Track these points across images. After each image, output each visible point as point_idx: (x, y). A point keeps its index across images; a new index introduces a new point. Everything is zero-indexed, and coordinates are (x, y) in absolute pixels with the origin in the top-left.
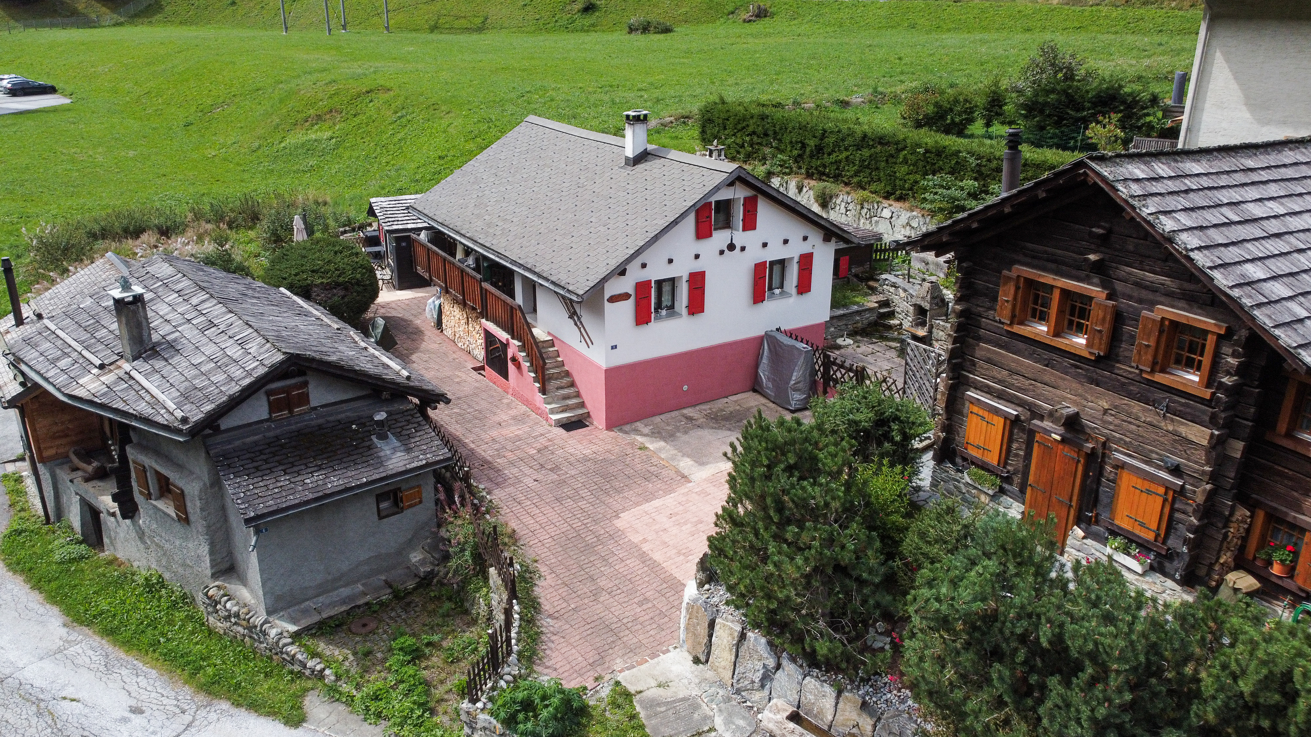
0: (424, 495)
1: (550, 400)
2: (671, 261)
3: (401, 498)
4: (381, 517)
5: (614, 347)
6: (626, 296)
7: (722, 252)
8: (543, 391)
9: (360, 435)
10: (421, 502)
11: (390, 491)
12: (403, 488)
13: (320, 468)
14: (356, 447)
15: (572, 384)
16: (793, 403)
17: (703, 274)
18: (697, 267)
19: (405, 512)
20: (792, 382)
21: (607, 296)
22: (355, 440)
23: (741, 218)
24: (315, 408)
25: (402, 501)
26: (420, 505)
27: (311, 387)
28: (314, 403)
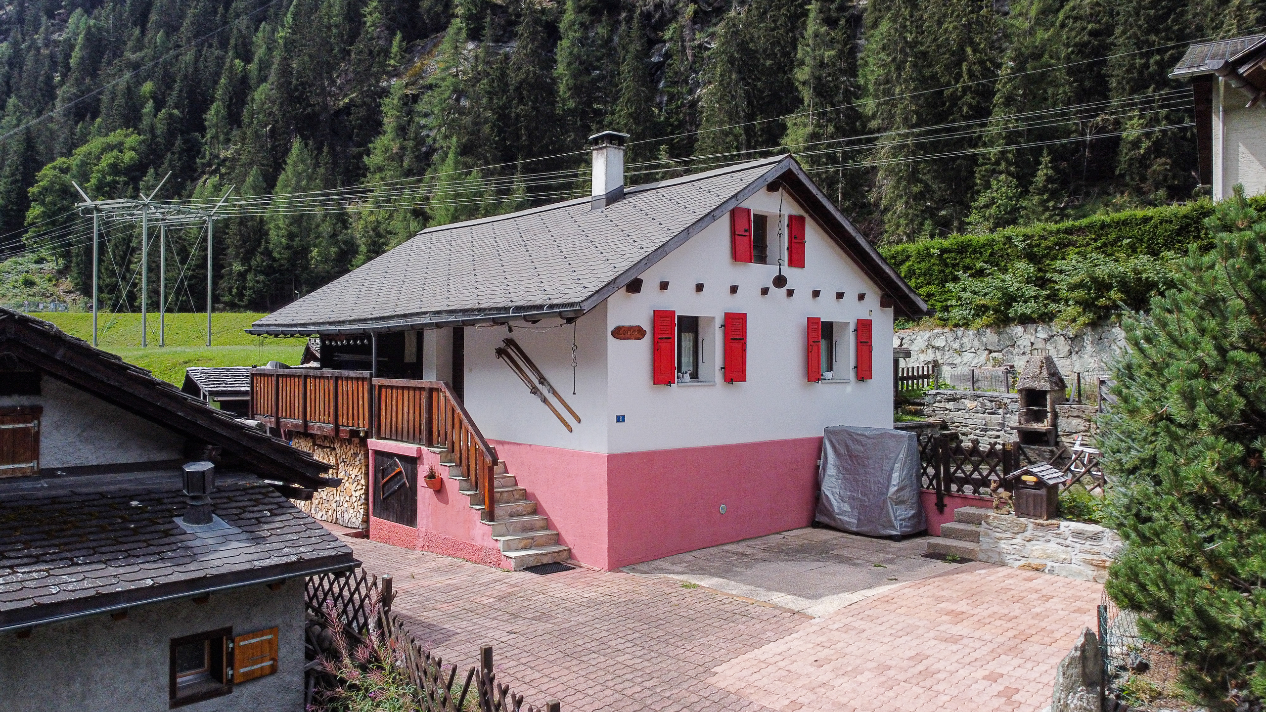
0: (283, 652)
1: (502, 529)
2: (700, 288)
3: (231, 655)
4: (176, 702)
5: (621, 419)
6: (636, 333)
7: (765, 291)
8: (490, 516)
9: (146, 515)
10: (273, 670)
11: (206, 635)
12: (237, 629)
13: (38, 560)
14: (135, 531)
15: (536, 510)
16: (897, 524)
17: (743, 317)
18: (736, 305)
19: (236, 692)
20: (893, 489)
21: (611, 327)
22: (132, 522)
23: (786, 246)
24: (50, 473)
25: (231, 664)
26: (271, 679)
27: (47, 422)
28: (48, 460)
